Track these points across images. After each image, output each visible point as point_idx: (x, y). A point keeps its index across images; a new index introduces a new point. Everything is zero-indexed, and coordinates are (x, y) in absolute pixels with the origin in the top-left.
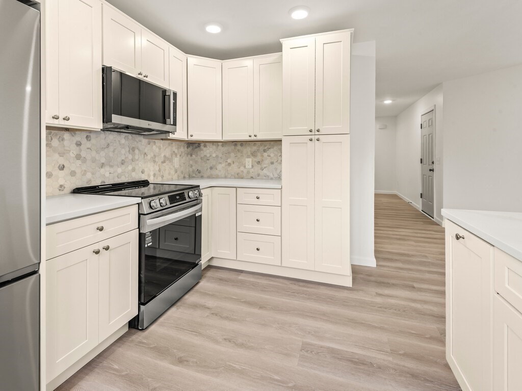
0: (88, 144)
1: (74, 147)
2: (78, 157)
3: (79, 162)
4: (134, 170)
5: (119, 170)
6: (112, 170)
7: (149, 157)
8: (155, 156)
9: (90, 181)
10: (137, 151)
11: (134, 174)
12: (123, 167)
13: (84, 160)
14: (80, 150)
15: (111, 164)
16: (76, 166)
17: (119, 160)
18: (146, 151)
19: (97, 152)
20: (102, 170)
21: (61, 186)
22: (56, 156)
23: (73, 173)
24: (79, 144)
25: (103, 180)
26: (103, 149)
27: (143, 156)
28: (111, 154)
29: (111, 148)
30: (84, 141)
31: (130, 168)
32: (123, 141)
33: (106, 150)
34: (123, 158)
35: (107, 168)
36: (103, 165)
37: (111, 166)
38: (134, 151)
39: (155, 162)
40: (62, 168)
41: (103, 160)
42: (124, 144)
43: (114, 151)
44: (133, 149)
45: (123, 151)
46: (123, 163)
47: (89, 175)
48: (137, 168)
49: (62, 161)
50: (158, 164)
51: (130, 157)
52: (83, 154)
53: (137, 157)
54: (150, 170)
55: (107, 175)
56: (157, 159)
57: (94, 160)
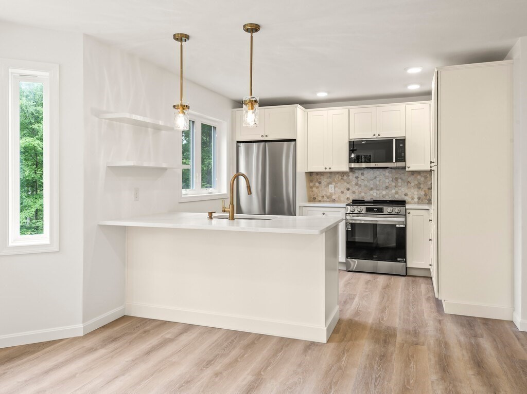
0: (363, 177)
1: (354, 179)
2: (357, 184)
3: (357, 187)
4: (397, 193)
5: (384, 193)
6: (378, 192)
7: (413, 184)
8: (420, 184)
9: (363, 197)
10: (400, 180)
11: (397, 196)
12: (387, 191)
13: (360, 186)
14: (358, 181)
15: (378, 188)
16: (356, 189)
17: (384, 186)
18: (409, 179)
19: (368, 182)
20: (371, 192)
21: (348, 198)
22: (346, 184)
23: (354, 192)
24: (357, 178)
25: (372, 197)
26: (372, 180)
27: (406, 184)
28: (378, 183)
29: (378, 179)
30: (360, 176)
31: (393, 191)
32: (387, 174)
33: (374, 180)
34: (387, 185)
35: (375, 191)
36: (372, 189)
37: (377, 190)
38: (397, 180)
39: (419, 188)
40: (348, 189)
41: (372, 186)
42: (388, 176)
43: (379, 181)
44: (396, 179)
45: (387, 181)
46: (387, 188)
47: (363, 194)
48: (400, 191)
49: (348, 186)
50: (423, 190)
51: (394, 184)
52: (359, 183)
53: (400, 184)
54: (413, 194)
55: (375, 194)
56: (422, 186)
57: (366, 186)
